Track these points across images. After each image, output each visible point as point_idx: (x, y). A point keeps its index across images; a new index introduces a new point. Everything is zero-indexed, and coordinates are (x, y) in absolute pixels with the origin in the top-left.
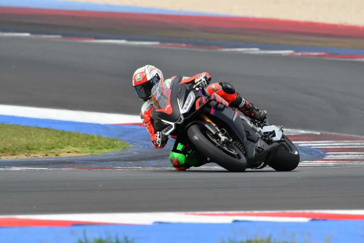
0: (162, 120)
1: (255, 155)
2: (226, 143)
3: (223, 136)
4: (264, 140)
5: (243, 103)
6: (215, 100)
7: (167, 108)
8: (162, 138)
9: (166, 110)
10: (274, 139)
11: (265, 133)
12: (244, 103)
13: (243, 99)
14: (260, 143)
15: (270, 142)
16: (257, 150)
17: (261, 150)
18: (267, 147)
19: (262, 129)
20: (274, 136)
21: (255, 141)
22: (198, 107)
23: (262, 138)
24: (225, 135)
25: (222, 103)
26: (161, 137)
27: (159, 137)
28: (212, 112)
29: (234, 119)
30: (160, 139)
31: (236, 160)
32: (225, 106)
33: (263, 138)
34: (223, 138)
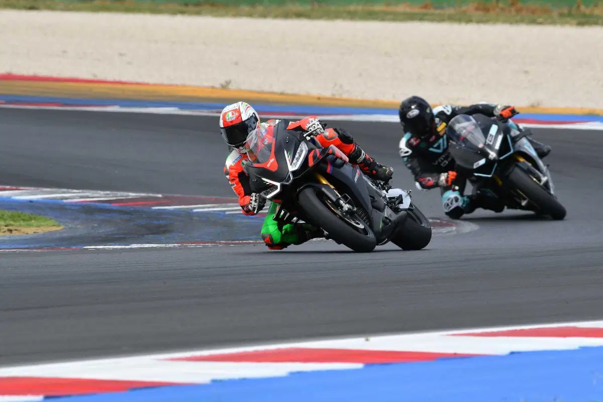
0: (264, 179)
1: (382, 227)
2: (350, 213)
3: (346, 204)
4: (391, 208)
5: (362, 157)
6: (333, 154)
7: (270, 163)
8: (260, 202)
9: (268, 165)
10: (401, 206)
11: (390, 198)
12: (364, 157)
13: (363, 152)
14: (388, 212)
15: (396, 210)
16: (383, 222)
17: (388, 221)
18: (394, 217)
19: (387, 192)
20: (401, 202)
21: (381, 210)
22: (311, 163)
23: (387, 205)
24: (349, 203)
25: (341, 158)
26: (257, 200)
27: (255, 201)
28: (329, 169)
29: (356, 180)
30: (256, 204)
31: (362, 236)
32: (345, 162)
33: (390, 205)
34: (346, 207)
